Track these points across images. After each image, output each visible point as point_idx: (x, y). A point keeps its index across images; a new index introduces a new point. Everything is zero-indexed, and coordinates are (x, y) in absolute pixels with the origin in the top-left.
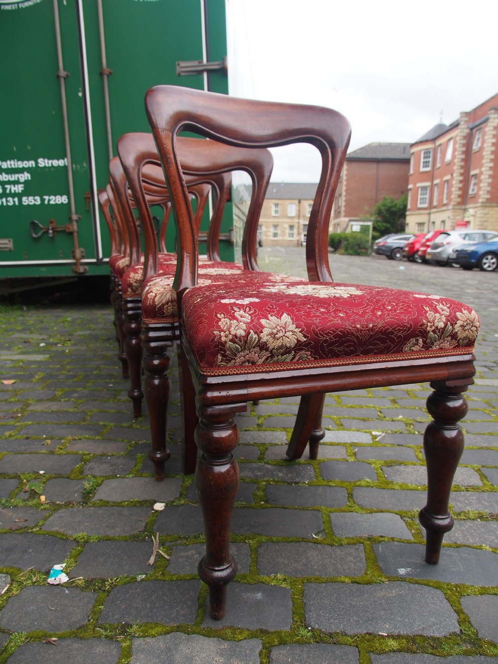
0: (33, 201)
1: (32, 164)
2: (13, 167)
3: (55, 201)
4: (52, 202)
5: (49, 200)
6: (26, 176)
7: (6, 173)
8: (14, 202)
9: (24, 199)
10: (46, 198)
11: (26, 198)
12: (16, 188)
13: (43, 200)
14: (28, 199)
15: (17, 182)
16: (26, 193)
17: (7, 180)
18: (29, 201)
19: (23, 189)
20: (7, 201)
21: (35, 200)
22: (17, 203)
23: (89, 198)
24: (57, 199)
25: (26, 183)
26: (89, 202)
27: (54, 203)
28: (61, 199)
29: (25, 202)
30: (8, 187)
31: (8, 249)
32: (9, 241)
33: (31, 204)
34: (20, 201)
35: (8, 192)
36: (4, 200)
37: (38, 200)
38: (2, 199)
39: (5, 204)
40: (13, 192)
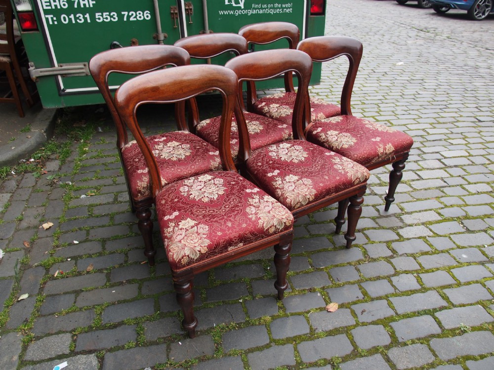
0: (109, 17)
3: (136, 17)
4: (132, 19)
5: (129, 17)
8: (85, 19)
9: (97, 15)
10: (125, 13)
11: (100, 14)
12: (86, 2)
13: (121, 17)
14: (102, 16)
16: (100, 8)
18: (103, 18)
19: (94, 2)
20: (76, 18)
21: (111, 17)
22: (89, 21)
23: (176, 14)
24: (139, 15)
26: (177, 18)
27: (135, 19)
28: (143, 15)
29: (99, 19)
31: (84, 75)
32: (85, 65)
33: (107, 21)
34: (93, 17)
35: (76, 6)
36: (72, 16)
37: (115, 16)
38: (68, 15)
39: (74, 22)
40: (82, 6)
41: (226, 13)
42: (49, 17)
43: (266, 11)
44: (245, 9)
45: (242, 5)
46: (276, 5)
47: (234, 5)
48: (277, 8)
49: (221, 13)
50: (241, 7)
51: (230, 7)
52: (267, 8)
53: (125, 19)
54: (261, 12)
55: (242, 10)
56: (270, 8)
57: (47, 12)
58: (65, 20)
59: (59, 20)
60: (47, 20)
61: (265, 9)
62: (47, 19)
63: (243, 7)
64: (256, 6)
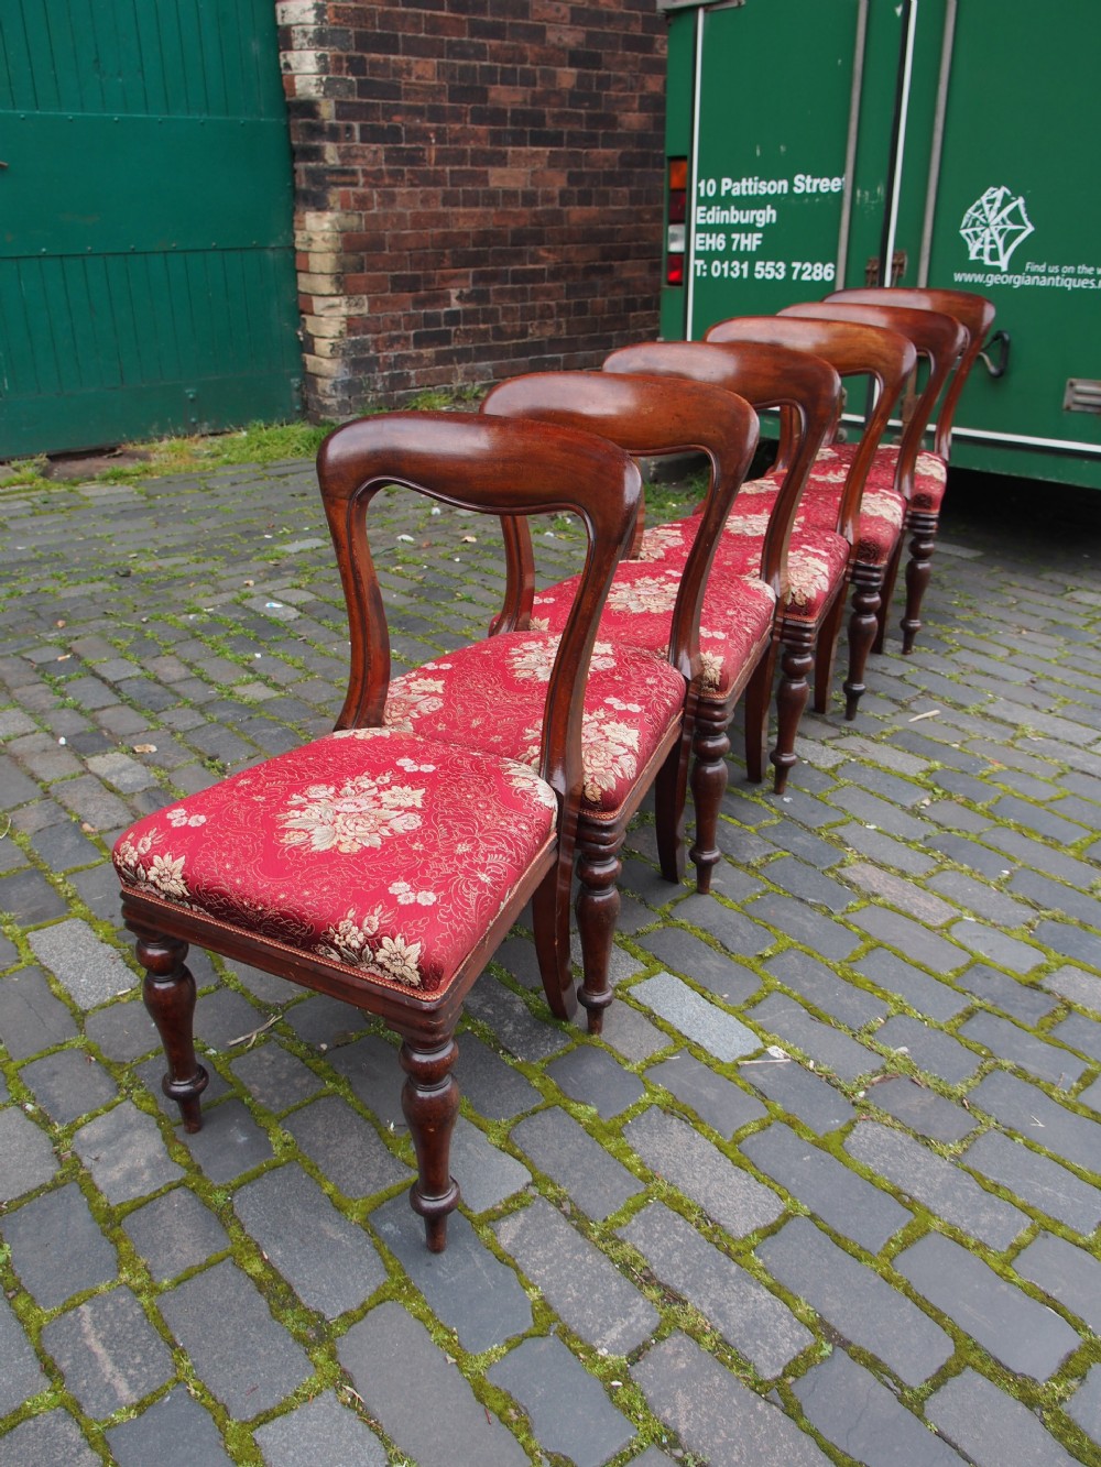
0: (772, 270)
1: (781, 186)
2: (750, 193)
3: (811, 274)
4: (805, 277)
5: (801, 272)
6: (767, 216)
7: (736, 209)
8: (741, 270)
10: (797, 265)
11: (762, 263)
12: (748, 242)
13: (789, 270)
14: (764, 267)
15: (749, 229)
16: (763, 253)
17: (735, 221)
18: (765, 272)
19: (759, 242)
20: (731, 269)
21: (777, 270)
22: (745, 275)
23: (874, 272)
24: (816, 271)
25: (767, 230)
27: (809, 278)
28: (822, 271)
29: (759, 273)
30: (735, 236)
33: (769, 277)
34: (752, 270)
35: (734, 248)
36: (726, 265)
37: (782, 270)
38: (722, 263)
39: (726, 275)
40: (742, 248)
41: (968, 278)
42: (700, 263)
43: (1056, 282)
44: (1009, 272)
45: (1003, 263)
46: (1082, 269)
47: (987, 262)
48: (1083, 276)
49: (958, 277)
50: (999, 268)
51: (978, 267)
52: (1060, 274)
53: (794, 277)
54: (1044, 282)
55: (1002, 274)
56: (1067, 275)
57: (699, 255)
58: (716, 270)
59: (709, 270)
60: (696, 265)
61: (1054, 275)
62: (696, 267)
63: (1004, 269)
64: (1035, 268)
